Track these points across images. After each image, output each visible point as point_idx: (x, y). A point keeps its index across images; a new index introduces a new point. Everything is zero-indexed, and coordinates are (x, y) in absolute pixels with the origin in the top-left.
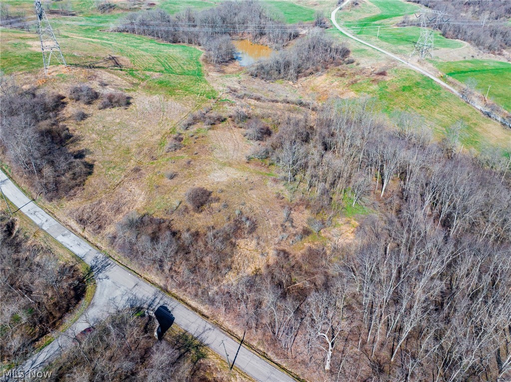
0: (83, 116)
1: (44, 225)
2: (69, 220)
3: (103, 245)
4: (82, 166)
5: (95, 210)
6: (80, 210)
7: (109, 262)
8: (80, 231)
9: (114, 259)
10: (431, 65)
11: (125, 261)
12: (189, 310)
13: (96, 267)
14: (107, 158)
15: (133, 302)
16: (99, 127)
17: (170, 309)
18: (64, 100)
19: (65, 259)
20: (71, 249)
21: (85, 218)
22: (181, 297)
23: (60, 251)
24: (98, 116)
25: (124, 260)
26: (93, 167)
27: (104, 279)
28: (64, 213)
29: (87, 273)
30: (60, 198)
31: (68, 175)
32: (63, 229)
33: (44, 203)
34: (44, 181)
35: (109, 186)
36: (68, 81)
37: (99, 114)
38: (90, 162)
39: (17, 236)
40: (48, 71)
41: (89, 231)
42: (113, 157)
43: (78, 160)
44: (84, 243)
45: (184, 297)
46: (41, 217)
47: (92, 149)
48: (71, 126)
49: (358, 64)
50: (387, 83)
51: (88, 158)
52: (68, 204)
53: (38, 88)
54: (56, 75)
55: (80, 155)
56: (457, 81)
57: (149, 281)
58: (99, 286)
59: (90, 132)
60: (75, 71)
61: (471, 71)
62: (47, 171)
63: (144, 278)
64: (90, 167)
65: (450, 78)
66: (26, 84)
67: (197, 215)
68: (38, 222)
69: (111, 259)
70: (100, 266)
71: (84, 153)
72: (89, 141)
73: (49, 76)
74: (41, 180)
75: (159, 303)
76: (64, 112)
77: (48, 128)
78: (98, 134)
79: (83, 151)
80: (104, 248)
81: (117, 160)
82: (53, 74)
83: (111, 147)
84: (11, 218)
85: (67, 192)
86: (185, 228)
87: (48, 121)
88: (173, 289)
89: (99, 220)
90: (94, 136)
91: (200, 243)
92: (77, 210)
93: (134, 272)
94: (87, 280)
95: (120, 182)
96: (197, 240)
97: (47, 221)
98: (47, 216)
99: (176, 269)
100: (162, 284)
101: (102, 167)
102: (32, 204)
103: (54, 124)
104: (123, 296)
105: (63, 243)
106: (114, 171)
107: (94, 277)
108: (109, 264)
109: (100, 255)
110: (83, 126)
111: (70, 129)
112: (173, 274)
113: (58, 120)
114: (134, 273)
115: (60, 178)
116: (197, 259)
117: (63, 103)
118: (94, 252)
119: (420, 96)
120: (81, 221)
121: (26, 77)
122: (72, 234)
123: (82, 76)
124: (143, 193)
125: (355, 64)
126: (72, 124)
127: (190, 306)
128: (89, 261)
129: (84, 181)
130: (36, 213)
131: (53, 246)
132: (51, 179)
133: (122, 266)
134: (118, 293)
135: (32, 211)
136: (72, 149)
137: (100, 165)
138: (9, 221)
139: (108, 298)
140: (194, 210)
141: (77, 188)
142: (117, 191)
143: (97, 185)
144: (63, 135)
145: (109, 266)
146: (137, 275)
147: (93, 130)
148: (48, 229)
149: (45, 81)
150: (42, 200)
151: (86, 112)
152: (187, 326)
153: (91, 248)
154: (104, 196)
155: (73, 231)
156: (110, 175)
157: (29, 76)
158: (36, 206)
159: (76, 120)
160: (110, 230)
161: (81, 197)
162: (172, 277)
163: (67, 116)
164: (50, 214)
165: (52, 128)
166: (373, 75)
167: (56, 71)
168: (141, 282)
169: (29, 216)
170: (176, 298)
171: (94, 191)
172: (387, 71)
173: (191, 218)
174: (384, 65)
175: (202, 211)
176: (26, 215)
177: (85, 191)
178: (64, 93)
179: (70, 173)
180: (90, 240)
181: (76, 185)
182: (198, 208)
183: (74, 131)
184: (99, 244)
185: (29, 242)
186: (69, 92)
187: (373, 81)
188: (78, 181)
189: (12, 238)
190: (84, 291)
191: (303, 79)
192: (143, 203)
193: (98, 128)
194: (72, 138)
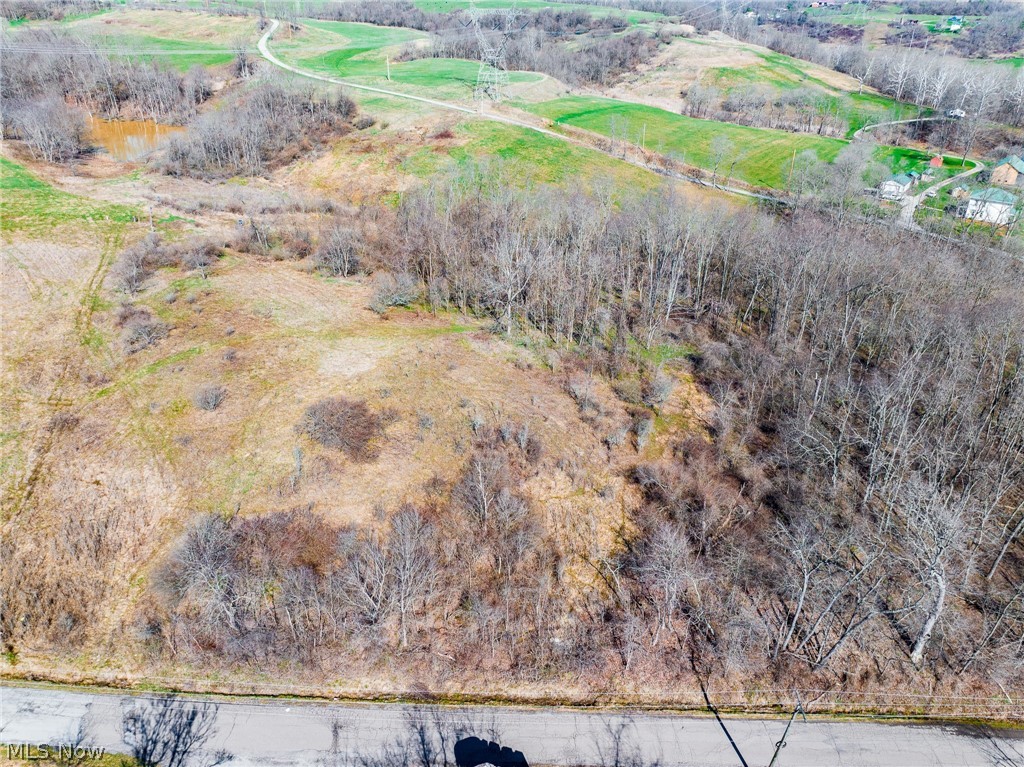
3: (127, 668)
7: (188, 708)
9: (197, 693)
10: (519, 111)
12: (534, 712)
17: (486, 737)
22: (487, 693)
41: (39, 649)
44: (42, 696)
45: (491, 686)
49: (385, 126)
50: (465, 150)
56: (579, 130)
57: (361, 699)
61: (586, 113)
63: (342, 698)
65: (566, 126)
67: (370, 468)
69: (188, 697)
70: (166, 735)
75: (444, 739)
80: (133, 678)
89: (52, 601)
93: (295, 696)
95: (36, 471)
100: (403, 689)
108: (194, 714)
109: (138, 702)
114: (300, 700)
118: (108, 705)
119: (540, 162)
125: (378, 127)
127: (526, 701)
128: (115, 740)
133: (243, 700)
140: (352, 459)
142: (46, 496)
145: (198, 718)
152: (568, 752)
153: (87, 698)
166: (427, 140)
168: (344, 713)
170: (474, 700)
172: (452, 130)
174: (438, 120)
175: (375, 455)
182: (359, 450)
184: (107, 675)
187: (436, 150)
191: (283, 169)
192: (173, 498)
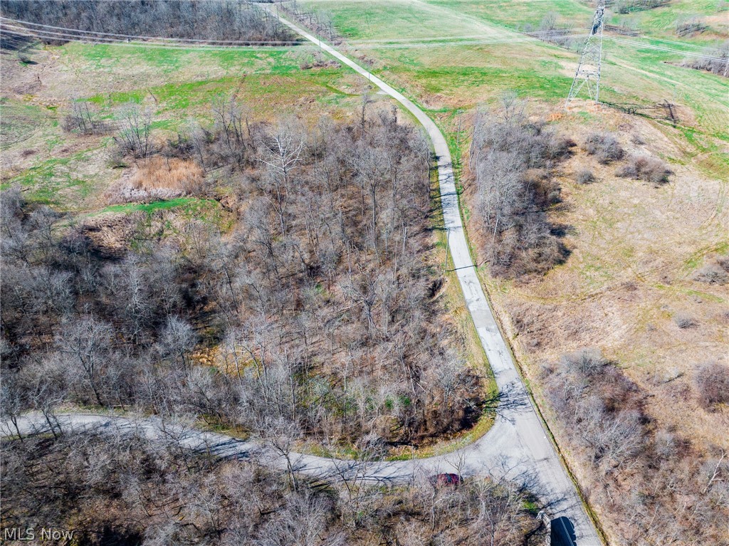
0: (589, 179)
1: (472, 304)
2: (503, 313)
4: (555, 249)
5: (544, 317)
6: (524, 307)
7: (526, 401)
8: (510, 335)
9: (534, 401)
11: (548, 414)
13: (507, 397)
14: (594, 251)
15: (529, 482)
16: (604, 201)
18: (573, 149)
19: (474, 362)
20: (488, 353)
21: (525, 321)
23: (473, 348)
24: (609, 185)
25: (547, 410)
26: (568, 255)
27: (507, 421)
28: (503, 301)
29: (491, 398)
30: (508, 278)
31: (532, 253)
32: (491, 321)
33: (485, 276)
34: (500, 248)
35: (578, 291)
36: (590, 124)
37: (612, 183)
38: (568, 247)
39: (437, 301)
40: (571, 105)
41: (522, 342)
42: (603, 252)
43: (554, 237)
44: (507, 354)
45: (610, 531)
46: (474, 292)
47: (579, 228)
48: (566, 187)
51: (568, 240)
52: (512, 291)
53: (548, 124)
54: (578, 113)
55: (559, 232)
58: (497, 425)
59: (588, 204)
60: (606, 112)
62: (510, 236)
63: (563, 457)
64: (566, 252)
66: (535, 114)
67: (701, 412)
68: (468, 296)
69: (531, 399)
70: (511, 399)
71: (566, 231)
72: (581, 217)
73: (568, 111)
74: (497, 245)
75: (565, 511)
76: (566, 164)
77: (536, 180)
78: (598, 212)
79: (566, 227)
80: (529, 377)
81: (607, 258)
82: (574, 110)
83: (608, 237)
84: (442, 277)
85: (519, 274)
86: (670, 422)
87: (541, 172)
88: (598, 506)
89: (542, 334)
90: (591, 212)
91: (685, 465)
92: (521, 305)
93: (553, 438)
94: (487, 407)
95: (597, 294)
96: (681, 456)
97: (478, 300)
98: (481, 295)
99: (620, 478)
101: (581, 260)
102: (472, 270)
103: (545, 177)
104: (520, 462)
105: (483, 340)
106: (597, 273)
107: (496, 410)
108: (525, 404)
109: (520, 383)
110: (582, 192)
111: (564, 190)
112: (611, 482)
113: (553, 172)
114: (552, 440)
115: (519, 252)
116: (664, 488)
117: (570, 153)
118: (514, 374)
120: (518, 322)
121: (540, 106)
122: (499, 334)
123: (612, 122)
124: (624, 327)
126: (568, 185)
128: (502, 383)
129: (548, 269)
130: (471, 284)
131: (469, 336)
132: (508, 250)
133: (541, 418)
134: (516, 454)
135: (467, 279)
136: (554, 218)
137: (580, 256)
138: (439, 279)
139: (499, 452)
140: (700, 401)
141: (534, 274)
143: (563, 282)
144: (550, 196)
145: (524, 407)
146: (555, 445)
147: (594, 203)
148: (474, 311)
149: (560, 117)
150: (486, 270)
151: (595, 174)
153: (512, 366)
154: (564, 303)
155: (501, 330)
156: (587, 277)
157: (543, 105)
158: (475, 274)
159: (577, 180)
160: (549, 356)
161: (533, 290)
162: (606, 486)
163: (567, 171)
164: (486, 292)
165: (541, 182)
167: (580, 107)
168: (556, 460)
169: (462, 283)
170: (596, 523)
171: (554, 289)
173: (688, 412)
175: (714, 411)
176: (459, 280)
177: (543, 283)
178: (578, 139)
179: (536, 250)
180: (517, 356)
181: (536, 271)
182: (711, 401)
183: (567, 195)
184: (525, 368)
185: (447, 316)
186: (585, 139)
188: (540, 266)
189: (432, 300)
190: (475, 420)
193: (601, 202)
194: (559, 204)
